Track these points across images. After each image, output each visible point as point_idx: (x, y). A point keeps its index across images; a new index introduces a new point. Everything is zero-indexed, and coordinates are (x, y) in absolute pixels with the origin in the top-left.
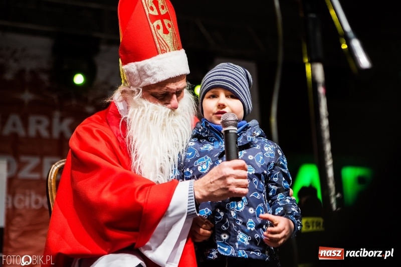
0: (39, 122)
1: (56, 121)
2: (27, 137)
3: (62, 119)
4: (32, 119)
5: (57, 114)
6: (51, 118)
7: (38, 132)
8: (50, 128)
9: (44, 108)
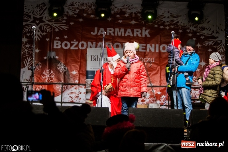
0: (137, 31)
1: (144, 30)
2: (133, 37)
3: (146, 30)
4: (135, 30)
5: (144, 28)
6: (142, 30)
7: (137, 35)
8: (141, 34)
9: (139, 26)
